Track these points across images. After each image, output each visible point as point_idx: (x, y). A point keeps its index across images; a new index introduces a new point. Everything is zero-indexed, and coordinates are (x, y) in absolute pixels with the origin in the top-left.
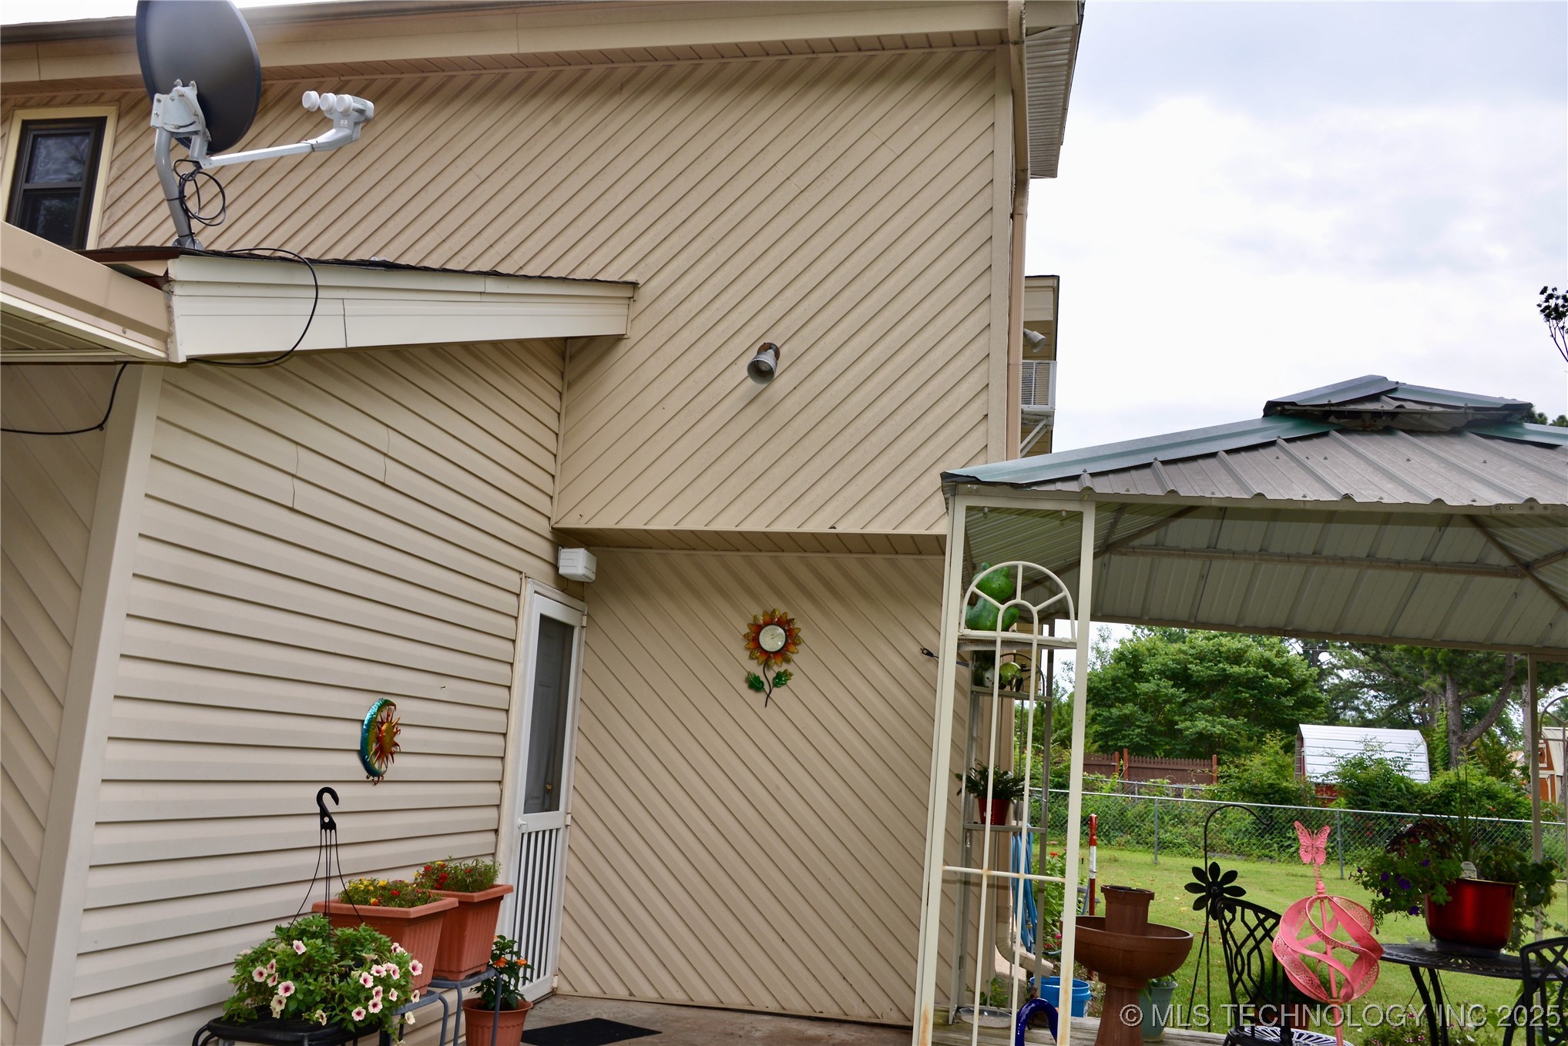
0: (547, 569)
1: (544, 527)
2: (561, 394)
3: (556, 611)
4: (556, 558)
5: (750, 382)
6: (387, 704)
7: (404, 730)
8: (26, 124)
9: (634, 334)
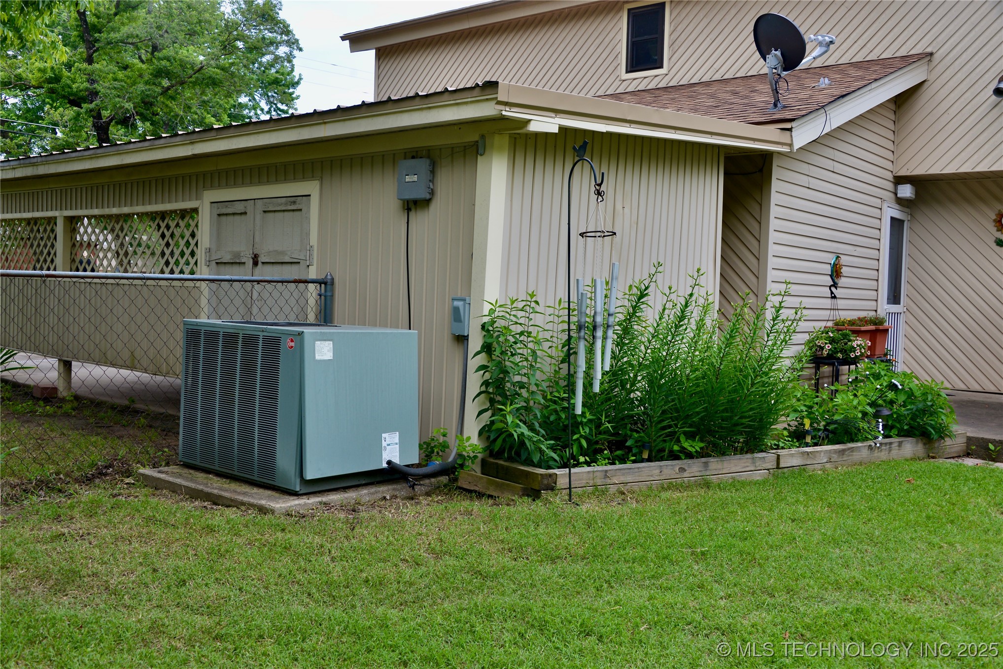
0: (892, 195)
1: (890, 176)
2: (895, 112)
3: (897, 215)
4: (896, 189)
5: (994, 97)
6: (838, 257)
7: (844, 267)
8: (629, 10)
9: (932, 78)
